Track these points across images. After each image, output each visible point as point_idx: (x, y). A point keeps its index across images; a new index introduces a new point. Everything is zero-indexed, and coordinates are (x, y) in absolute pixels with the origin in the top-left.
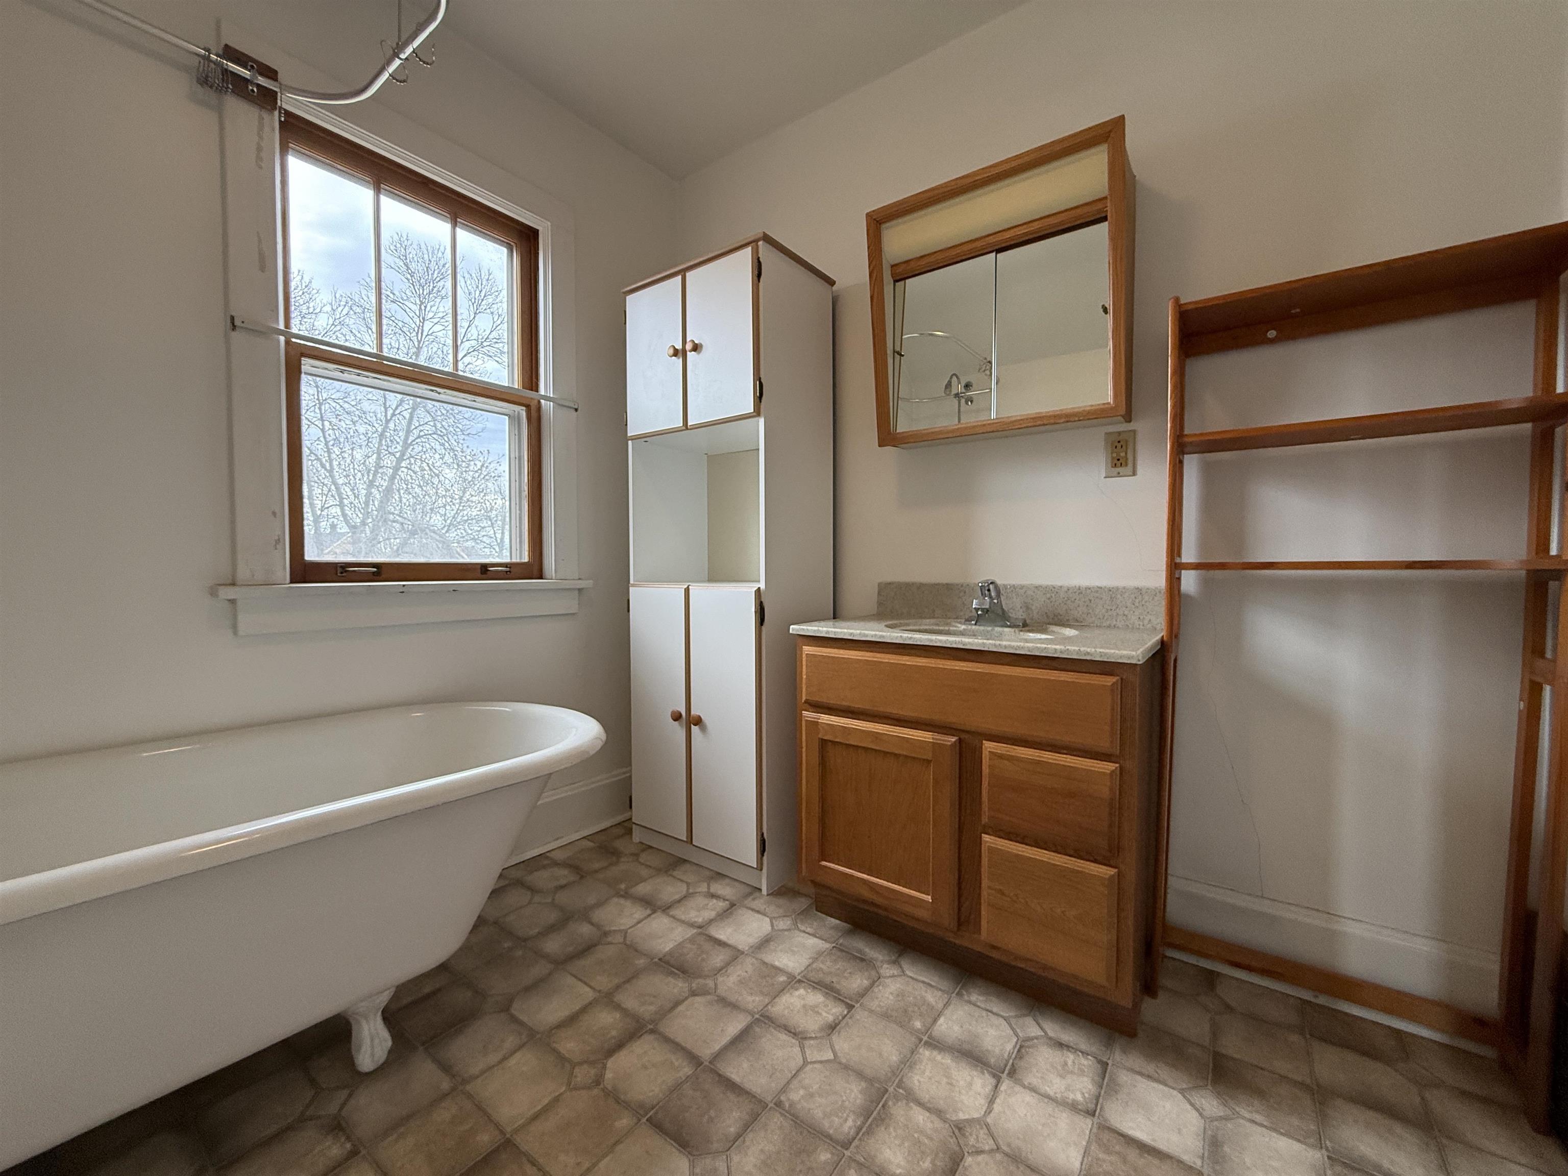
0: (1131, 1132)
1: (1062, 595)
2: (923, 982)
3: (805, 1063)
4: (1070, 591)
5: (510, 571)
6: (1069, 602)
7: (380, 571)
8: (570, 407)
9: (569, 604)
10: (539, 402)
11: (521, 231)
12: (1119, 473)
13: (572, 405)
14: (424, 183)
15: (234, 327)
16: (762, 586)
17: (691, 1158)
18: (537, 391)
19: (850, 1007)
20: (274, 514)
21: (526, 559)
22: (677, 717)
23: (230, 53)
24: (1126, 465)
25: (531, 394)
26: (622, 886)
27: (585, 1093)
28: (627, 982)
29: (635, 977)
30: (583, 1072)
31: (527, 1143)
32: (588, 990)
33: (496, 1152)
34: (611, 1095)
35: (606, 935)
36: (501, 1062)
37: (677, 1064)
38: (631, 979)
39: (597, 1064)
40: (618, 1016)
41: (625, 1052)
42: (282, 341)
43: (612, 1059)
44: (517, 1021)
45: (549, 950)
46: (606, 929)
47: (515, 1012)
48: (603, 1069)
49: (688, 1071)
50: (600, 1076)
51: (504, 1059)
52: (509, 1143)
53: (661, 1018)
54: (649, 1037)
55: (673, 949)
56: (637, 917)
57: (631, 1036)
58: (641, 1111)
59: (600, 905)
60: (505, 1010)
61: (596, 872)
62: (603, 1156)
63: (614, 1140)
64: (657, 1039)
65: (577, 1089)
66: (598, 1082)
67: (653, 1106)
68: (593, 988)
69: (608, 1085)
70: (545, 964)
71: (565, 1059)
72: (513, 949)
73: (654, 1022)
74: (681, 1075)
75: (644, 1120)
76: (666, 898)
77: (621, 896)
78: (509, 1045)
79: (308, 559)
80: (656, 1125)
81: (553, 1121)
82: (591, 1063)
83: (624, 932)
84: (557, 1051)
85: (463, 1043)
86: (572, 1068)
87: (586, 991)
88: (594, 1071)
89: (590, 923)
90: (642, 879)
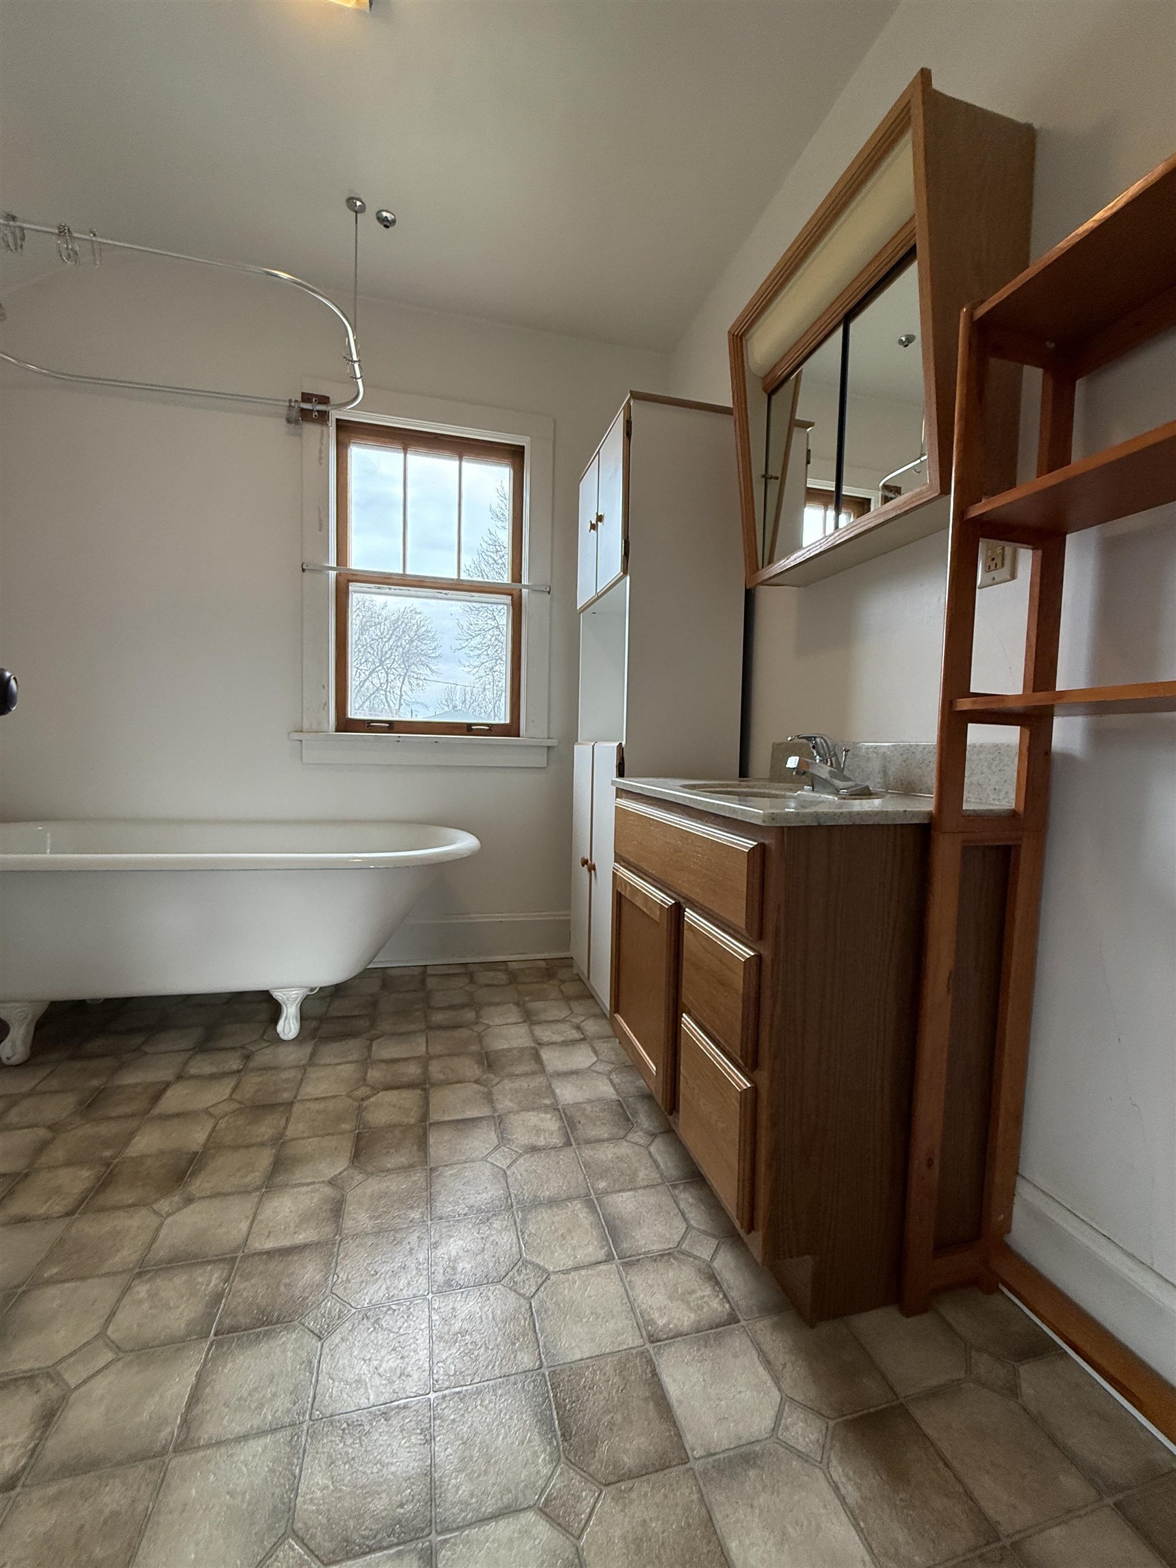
0: (666, 1379)
1: (918, 756)
2: (655, 1161)
3: (484, 1159)
4: (926, 751)
5: (492, 730)
6: (923, 766)
7: (392, 727)
8: (543, 591)
9: (540, 760)
10: (521, 590)
11: (515, 451)
12: (994, 579)
13: (543, 589)
14: (435, 438)
15: (303, 570)
16: (624, 743)
17: (351, 1165)
18: (521, 582)
19: (568, 1144)
20: (324, 687)
21: (508, 721)
22: (585, 862)
23: (306, 397)
24: (1003, 565)
25: (517, 585)
26: (527, 999)
27: (350, 1101)
28: (450, 1055)
29: (458, 1055)
30: (363, 1091)
31: (297, 1108)
32: (424, 1049)
33: (282, 1104)
34: (360, 1109)
35: (477, 1023)
36: (337, 1064)
37: (412, 1114)
38: (455, 1055)
39: (375, 1090)
40: (419, 1071)
41: (396, 1092)
42: (333, 574)
43: (385, 1092)
44: (369, 1048)
45: (434, 1019)
46: (481, 1020)
47: (374, 1043)
48: (375, 1095)
49: (412, 1121)
50: (368, 1097)
51: (341, 1064)
52: (291, 1104)
53: (440, 1085)
54: (419, 1092)
55: (503, 1050)
56: (509, 1021)
57: (410, 1086)
58: (361, 1126)
59: (498, 1004)
60: (372, 1040)
61: (523, 983)
62: (317, 1136)
63: (331, 1131)
64: (420, 1095)
65: (350, 1097)
66: (363, 1099)
67: (370, 1128)
68: (427, 1050)
69: (365, 1104)
70: (422, 1026)
71: (365, 1079)
72: (418, 1010)
73: (433, 1085)
74: (406, 1121)
75: (357, 1132)
76: (543, 1017)
77: (517, 1004)
78: (350, 1058)
79: (349, 716)
80: (358, 1138)
81: (320, 1106)
82: (373, 1088)
83: (489, 1026)
84: (366, 1073)
85: (334, 1047)
86: (362, 1086)
87: (422, 1050)
88: (369, 1093)
89: (477, 1013)
90: (546, 999)
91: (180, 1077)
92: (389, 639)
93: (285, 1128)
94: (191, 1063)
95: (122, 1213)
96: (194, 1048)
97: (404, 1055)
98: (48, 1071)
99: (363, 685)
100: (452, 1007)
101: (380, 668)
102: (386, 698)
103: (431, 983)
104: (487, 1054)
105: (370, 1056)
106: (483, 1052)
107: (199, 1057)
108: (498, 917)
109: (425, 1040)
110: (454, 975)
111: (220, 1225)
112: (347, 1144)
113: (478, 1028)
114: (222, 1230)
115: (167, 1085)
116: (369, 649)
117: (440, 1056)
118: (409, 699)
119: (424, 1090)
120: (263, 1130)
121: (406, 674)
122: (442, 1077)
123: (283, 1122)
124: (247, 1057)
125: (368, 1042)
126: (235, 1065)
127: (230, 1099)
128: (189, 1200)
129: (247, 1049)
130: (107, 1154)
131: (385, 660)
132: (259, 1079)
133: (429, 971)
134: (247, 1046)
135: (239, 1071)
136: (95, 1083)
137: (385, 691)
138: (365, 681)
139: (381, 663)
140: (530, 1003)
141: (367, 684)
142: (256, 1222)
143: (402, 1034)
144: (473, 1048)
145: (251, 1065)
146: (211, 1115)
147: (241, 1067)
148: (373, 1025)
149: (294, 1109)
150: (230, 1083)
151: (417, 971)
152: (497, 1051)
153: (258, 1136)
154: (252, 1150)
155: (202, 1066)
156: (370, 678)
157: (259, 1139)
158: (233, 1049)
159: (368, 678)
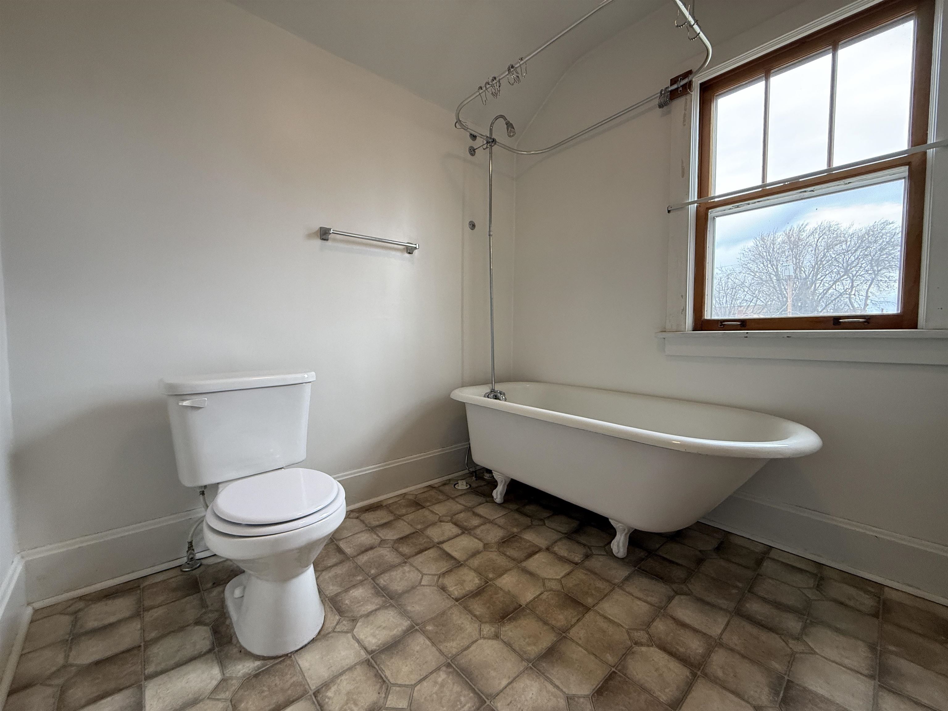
5: (868, 322)
7: (744, 324)
15: (669, 212)
17: (590, 695)
20: (682, 296)
21: (898, 312)
23: (674, 81)
26: (892, 648)
27: (626, 636)
28: (743, 656)
29: (753, 662)
30: (641, 636)
31: (590, 616)
32: (719, 631)
33: (583, 605)
34: (628, 652)
35: (797, 639)
36: (637, 598)
37: (667, 690)
38: (749, 659)
39: (652, 641)
40: (700, 651)
41: (666, 657)
42: (693, 208)
43: (657, 650)
44: (670, 599)
45: (747, 605)
46: (804, 638)
47: (677, 597)
48: (648, 646)
49: (663, 698)
50: (642, 645)
51: (639, 599)
52: (588, 609)
53: (711, 681)
54: (686, 672)
55: (816, 694)
56: (846, 662)
57: (684, 660)
58: (619, 668)
59: (837, 630)
60: (677, 593)
61: (899, 626)
62: (586, 650)
63: (597, 654)
64: (687, 677)
65: (628, 633)
66: (636, 643)
67: (625, 675)
68: (721, 634)
69: (636, 648)
70: (732, 605)
71: (649, 626)
72: (737, 587)
73: (706, 675)
74: (658, 693)
75: (613, 669)
76: (909, 688)
77: (872, 648)
78: (649, 599)
79: (706, 318)
80: (611, 677)
81: (604, 625)
82: (651, 637)
83: (813, 652)
84: (653, 620)
85: (644, 582)
86: (643, 630)
87: (715, 630)
88: (644, 641)
89: (804, 628)
90: (926, 666)
91: (548, 549)
92: (856, 250)
93: (572, 626)
94: (559, 543)
95: (469, 617)
96: (566, 534)
97: (697, 626)
98: (505, 513)
99: (827, 292)
100: (778, 606)
101: (846, 277)
102: (850, 301)
103: (768, 566)
104: (790, 685)
105: (665, 607)
106: (786, 678)
107: (564, 541)
108: (874, 531)
109: (725, 623)
110: (801, 570)
111: (495, 669)
112: (600, 674)
113: (797, 647)
114: (493, 673)
115: (540, 550)
116: (835, 263)
117: (732, 650)
118: (877, 299)
119: (694, 675)
120: (561, 617)
121: (873, 279)
122: (720, 674)
123: (574, 620)
124: (587, 556)
125: (672, 593)
126: (577, 558)
127: (560, 581)
128: (496, 637)
129: (591, 550)
130: (491, 576)
131: (851, 269)
132: (584, 577)
133: (772, 554)
134: (592, 548)
135: (576, 564)
136: (515, 530)
137: (850, 294)
138: (829, 289)
139: (846, 272)
140: (893, 657)
141: (831, 291)
142: (510, 686)
143: (708, 603)
144: (776, 665)
145: (587, 563)
146: (544, 585)
147: (580, 561)
148: (684, 581)
149: (587, 616)
150: (567, 568)
151: (759, 549)
152: (805, 690)
153: (555, 619)
154: (546, 627)
155: (562, 549)
156: (834, 287)
157: (554, 622)
158: (584, 545)
159: (831, 287)
